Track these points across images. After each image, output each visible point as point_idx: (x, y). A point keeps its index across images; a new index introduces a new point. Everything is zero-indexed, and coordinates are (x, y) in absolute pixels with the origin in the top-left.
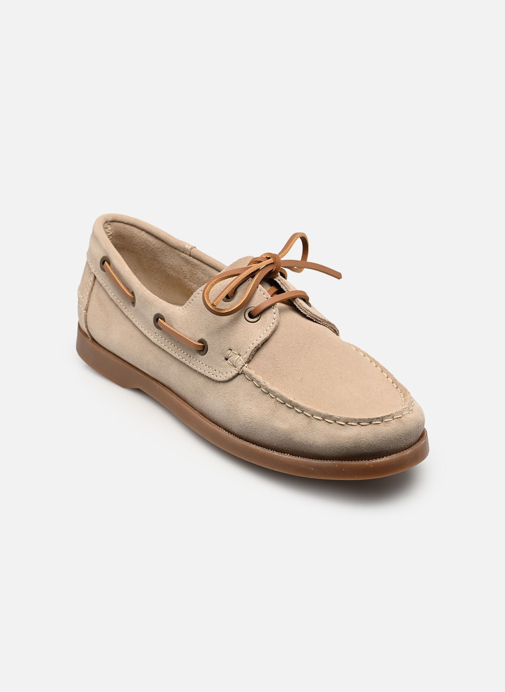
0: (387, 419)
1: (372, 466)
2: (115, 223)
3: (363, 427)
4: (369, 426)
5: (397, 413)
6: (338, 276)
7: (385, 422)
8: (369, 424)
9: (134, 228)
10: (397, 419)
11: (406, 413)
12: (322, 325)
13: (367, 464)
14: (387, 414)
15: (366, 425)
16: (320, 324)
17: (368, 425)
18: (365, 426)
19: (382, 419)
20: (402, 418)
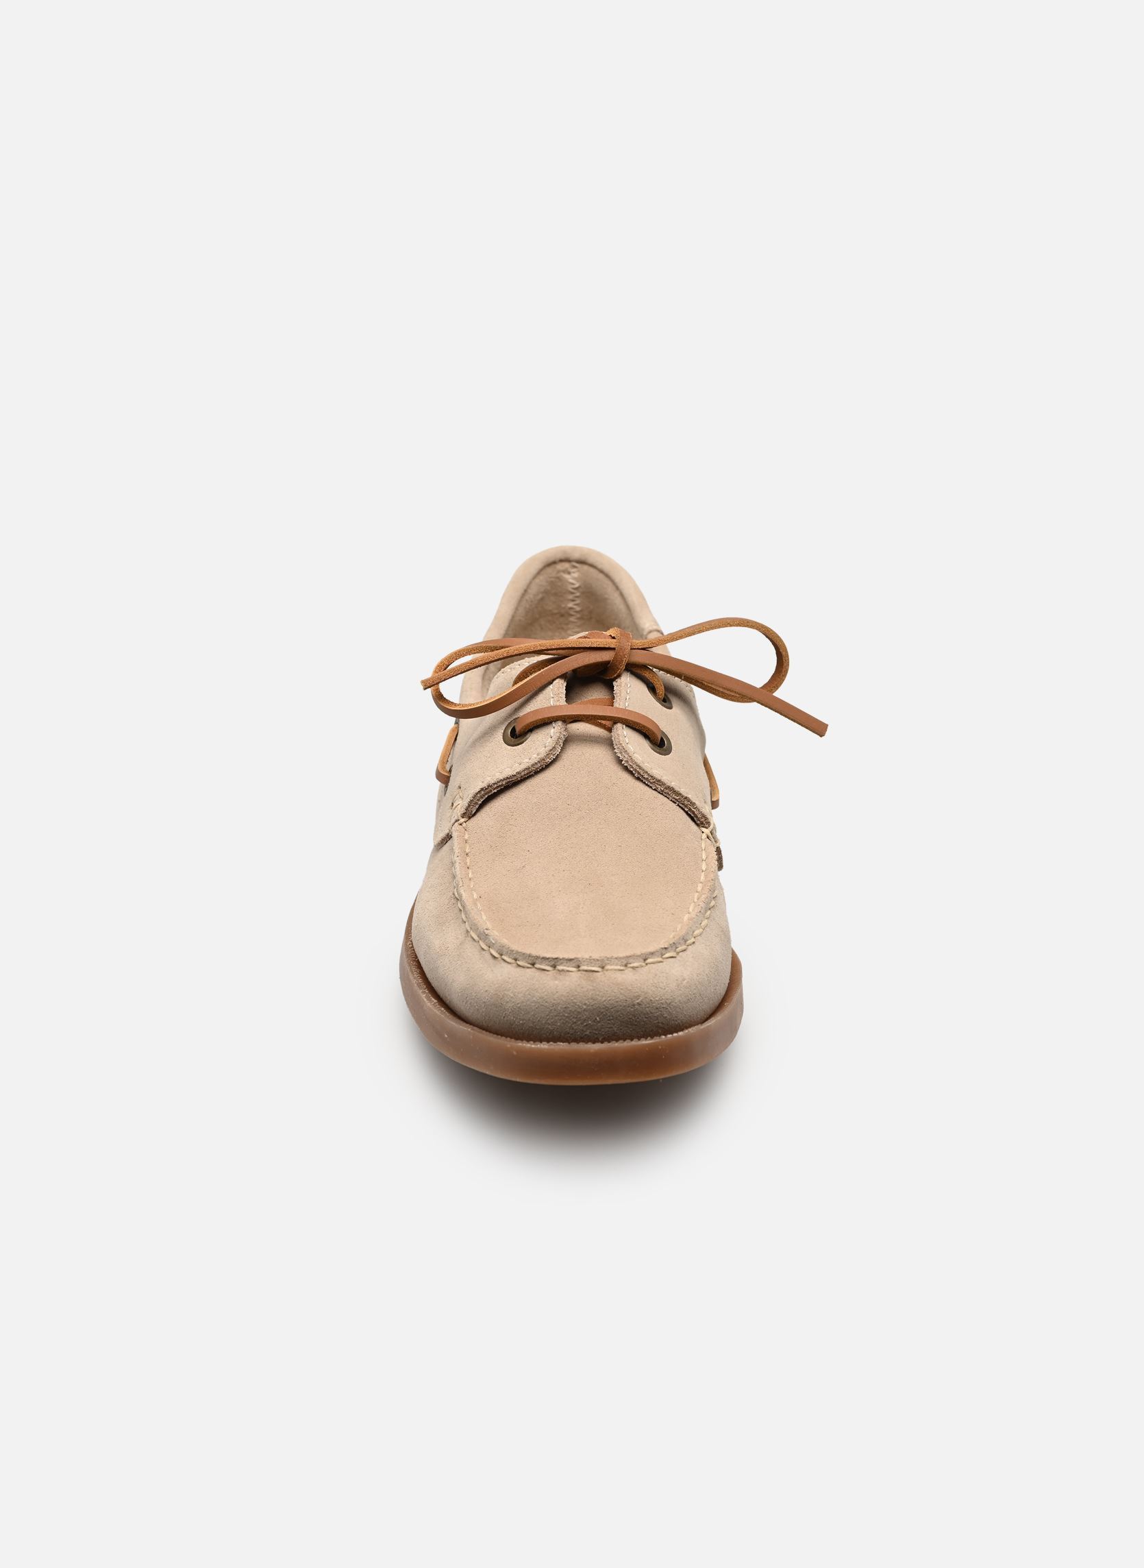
0: (565, 966)
1: (515, 1053)
2: (586, 567)
3: (519, 969)
4: (528, 970)
5: (591, 961)
6: (819, 728)
7: (559, 970)
8: (529, 966)
9: (609, 583)
10: (584, 973)
11: (612, 967)
12: (655, 790)
13: (509, 1046)
14: (566, 956)
15: (523, 967)
16: (651, 787)
17: (528, 968)
18: (522, 969)
19: (554, 963)
20: (597, 973)
